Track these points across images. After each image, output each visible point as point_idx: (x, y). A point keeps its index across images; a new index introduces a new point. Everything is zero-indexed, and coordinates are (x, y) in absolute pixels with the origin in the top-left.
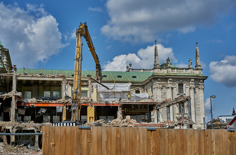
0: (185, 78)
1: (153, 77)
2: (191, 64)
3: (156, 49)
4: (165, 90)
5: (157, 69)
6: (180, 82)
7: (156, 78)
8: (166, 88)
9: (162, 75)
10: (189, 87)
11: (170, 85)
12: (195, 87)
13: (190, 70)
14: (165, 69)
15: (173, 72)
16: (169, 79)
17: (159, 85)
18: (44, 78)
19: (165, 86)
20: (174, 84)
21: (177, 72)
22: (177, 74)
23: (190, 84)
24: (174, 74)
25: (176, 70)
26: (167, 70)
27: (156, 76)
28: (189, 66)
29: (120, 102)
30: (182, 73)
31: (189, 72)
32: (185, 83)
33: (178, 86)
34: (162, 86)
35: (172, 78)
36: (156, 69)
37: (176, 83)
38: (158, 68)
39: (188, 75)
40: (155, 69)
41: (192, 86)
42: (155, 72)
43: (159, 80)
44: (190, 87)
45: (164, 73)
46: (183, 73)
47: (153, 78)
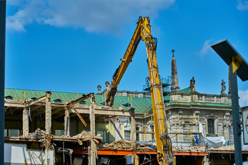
0: (217, 110)
1: (172, 107)
2: (225, 89)
3: (174, 64)
4: (189, 128)
5: (177, 95)
6: (211, 117)
7: (176, 108)
8: (190, 125)
9: (185, 104)
10: (222, 124)
11: (197, 121)
12: (231, 125)
13: (224, 98)
14: (188, 95)
15: (200, 100)
16: (196, 112)
17: (180, 121)
18: (106, 111)
19: (189, 122)
20: (202, 119)
21: (206, 101)
22: (206, 104)
23: (224, 120)
24: (202, 105)
25: (204, 97)
26: (192, 97)
27: (176, 106)
28: (221, 92)
29: (206, 150)
30: (212, 102)
31: (222, 102)
32: (217, 118)
33: (207, 123)
34: (185, 122)
35: (200, 110)
36: (175, 94)
37: (204, 117)
38: (179, 94)
39: (221, 105)
40: (173, 94)
41: (227, 122)
42: (173, 100)
43: (181, 112)
44: (225, 124)
45: (187, 102)
46: (214, 102)
47: (171, 109)
